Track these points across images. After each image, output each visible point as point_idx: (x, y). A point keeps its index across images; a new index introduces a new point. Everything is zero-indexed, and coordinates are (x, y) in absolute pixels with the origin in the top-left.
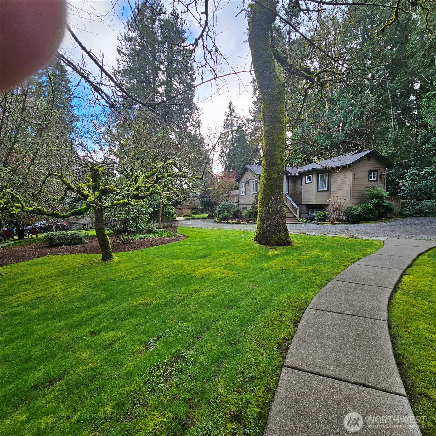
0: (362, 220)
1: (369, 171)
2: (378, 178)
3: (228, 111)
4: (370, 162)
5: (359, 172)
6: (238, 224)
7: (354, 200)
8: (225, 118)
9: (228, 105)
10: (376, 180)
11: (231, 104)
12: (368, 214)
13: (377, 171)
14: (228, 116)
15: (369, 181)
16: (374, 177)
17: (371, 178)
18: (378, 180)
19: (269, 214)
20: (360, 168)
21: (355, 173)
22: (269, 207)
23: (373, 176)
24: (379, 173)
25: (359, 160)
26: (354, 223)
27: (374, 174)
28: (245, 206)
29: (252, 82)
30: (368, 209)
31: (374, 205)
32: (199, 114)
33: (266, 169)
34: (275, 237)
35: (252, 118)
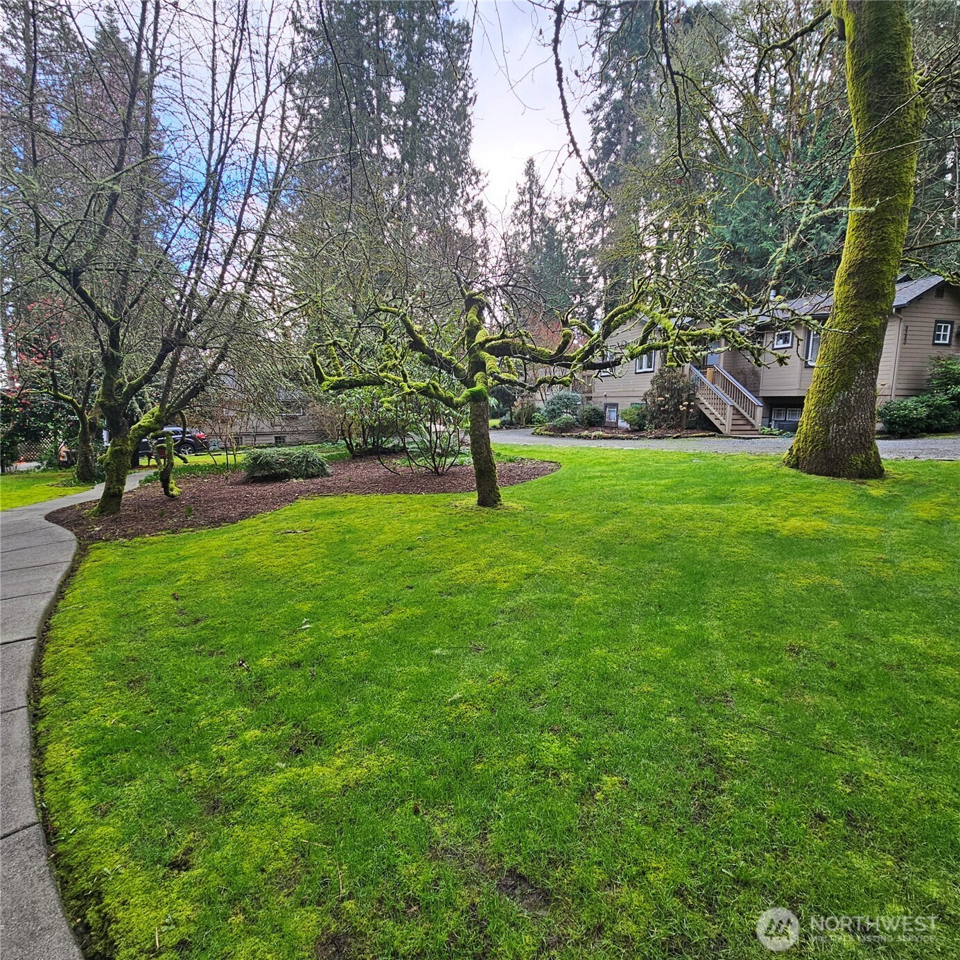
0: (923, 431)
1: (937, 321)
2: (953, 339)
3: (523, 181)
4: (941, 302)
5: (916, 324)
6: (610, 438)
7: (900, 386)
8: (515, 197)
9: (524, 167)
10: (947, 342)
11: (531, 163)
12: (936, 417)
13: (952, 323)
14: (522, 193)
15: (934, 344)
16: (944, 338)
17: (938, 337)
18: (953, 343)
19: (848, 408)
20: (919, 315)
21: (907, 327)
22: (849, 392)
23: (942, 333)
24: (955, 326)
25: (919, 298)
26: (903, 436)
27: (946, 328)
28: (609, 401)
29: (588, 111)
30: (938, 407)
31: (951, 399)
32: (480, 185)
33: (855, 306)
34: (858, 460)
35: (582, 199)
